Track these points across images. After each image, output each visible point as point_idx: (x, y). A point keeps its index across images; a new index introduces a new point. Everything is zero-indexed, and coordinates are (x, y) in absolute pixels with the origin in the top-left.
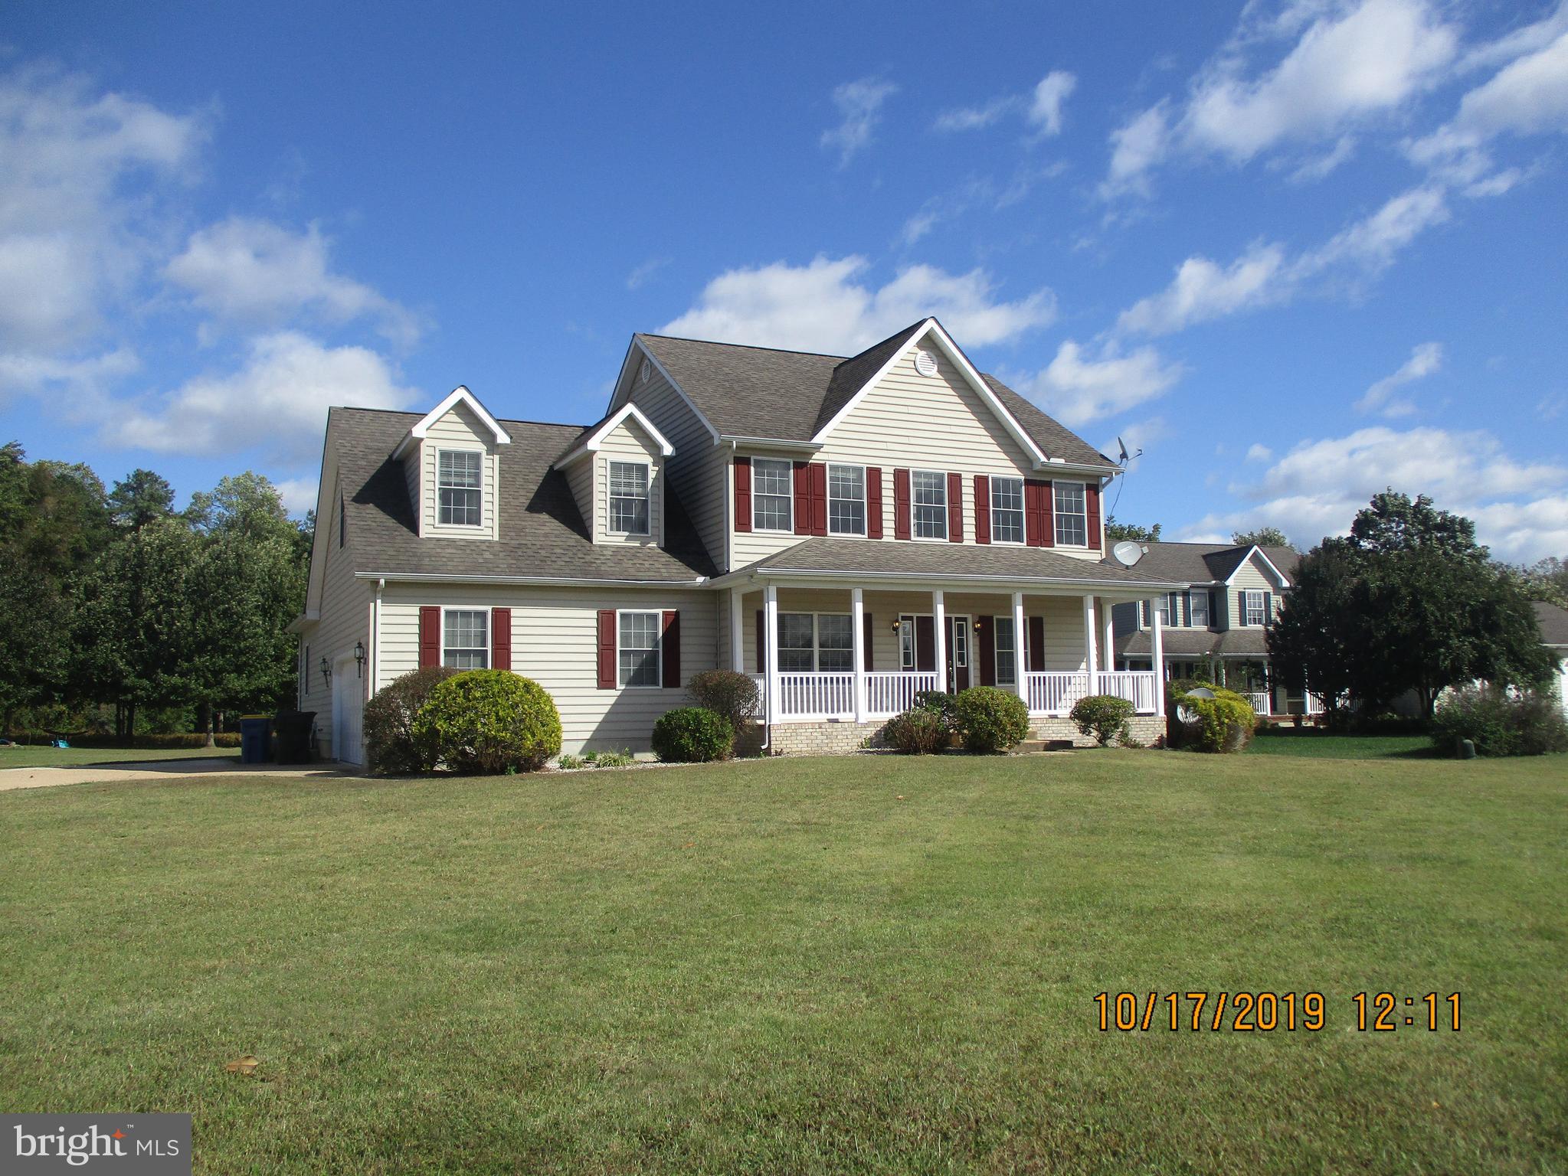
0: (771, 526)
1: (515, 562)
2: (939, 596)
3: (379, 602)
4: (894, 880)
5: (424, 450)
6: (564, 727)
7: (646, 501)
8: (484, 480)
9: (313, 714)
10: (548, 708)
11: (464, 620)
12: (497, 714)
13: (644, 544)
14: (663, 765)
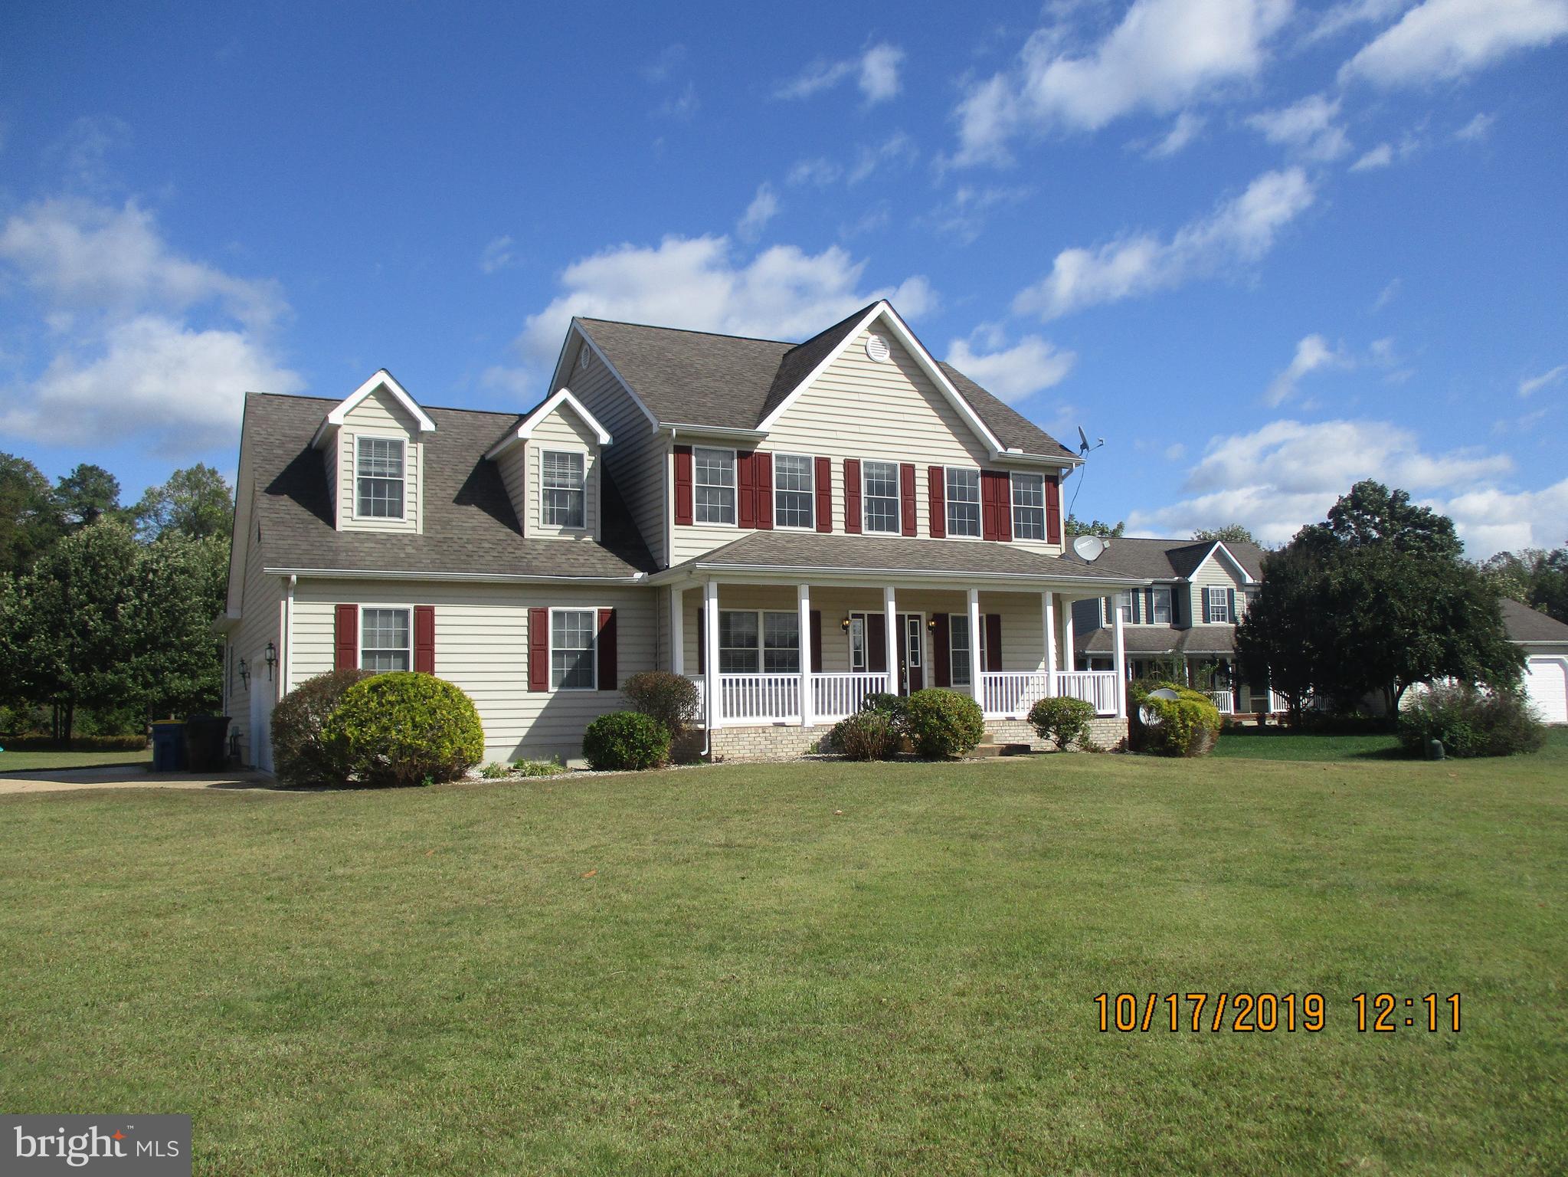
0: (713, 518)
1: (439, 557)
2: (890, 593)
3: (291, 599)
4: (812, 920)
5: (342, 438)
6: (486, 733)
7: (581, 493)
8: (407, 470)
9: (231, 718)
10: (468, 713)
11: (384, 619)
12: (413, 719)
13: (578, 538)
14: (594, 774)
